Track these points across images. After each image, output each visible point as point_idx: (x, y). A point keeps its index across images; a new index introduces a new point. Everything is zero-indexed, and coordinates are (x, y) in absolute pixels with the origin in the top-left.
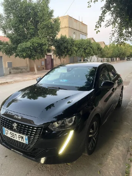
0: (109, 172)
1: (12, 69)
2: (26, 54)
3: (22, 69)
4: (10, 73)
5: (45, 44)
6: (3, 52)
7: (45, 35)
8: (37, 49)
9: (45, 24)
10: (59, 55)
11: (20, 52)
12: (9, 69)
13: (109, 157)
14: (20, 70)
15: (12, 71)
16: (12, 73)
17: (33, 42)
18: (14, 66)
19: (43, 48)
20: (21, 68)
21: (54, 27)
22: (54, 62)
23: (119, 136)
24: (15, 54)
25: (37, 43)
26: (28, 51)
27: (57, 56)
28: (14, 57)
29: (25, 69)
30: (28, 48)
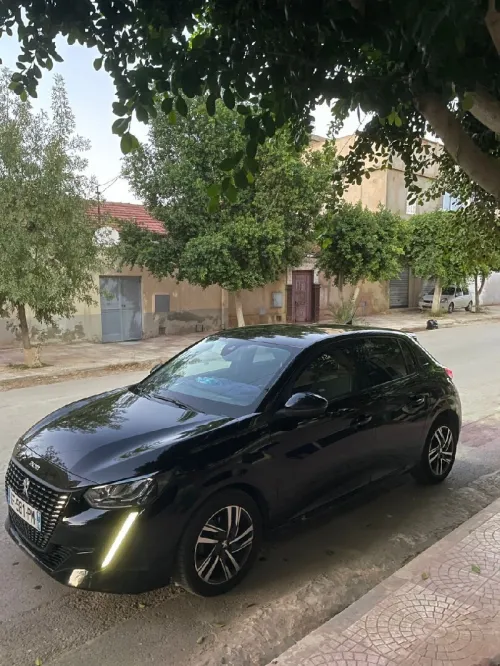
0: (226, 646)
1: (169, 319)
2: (209, 271)
3: (200, 320)
4: (162, 331)
5: (275, 240)
6: (141, 264)
7: (275, 209)
8: (247, 256)
9: (277, 173)
10: (336, 272)
11: (190, 264)
12: (157, 318)
13: (259, 612)
14: (193, 323)
15: (168, 325)
16: (166, 331)
17: (234, 234)
18: (174, 308)
19: (268, 253)
20: (201, 315)
21: (307, 181)
22: (321, 295)
23: (341, 570)
24: (177, 270)
25: (247, 238)
26: (216, 263)
27: (327, 276)
28: (175, 280)
29: (211, 318)
30: (214, 253)
